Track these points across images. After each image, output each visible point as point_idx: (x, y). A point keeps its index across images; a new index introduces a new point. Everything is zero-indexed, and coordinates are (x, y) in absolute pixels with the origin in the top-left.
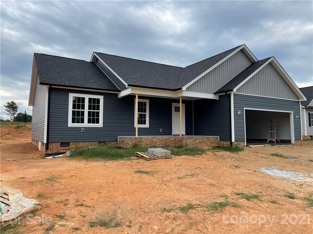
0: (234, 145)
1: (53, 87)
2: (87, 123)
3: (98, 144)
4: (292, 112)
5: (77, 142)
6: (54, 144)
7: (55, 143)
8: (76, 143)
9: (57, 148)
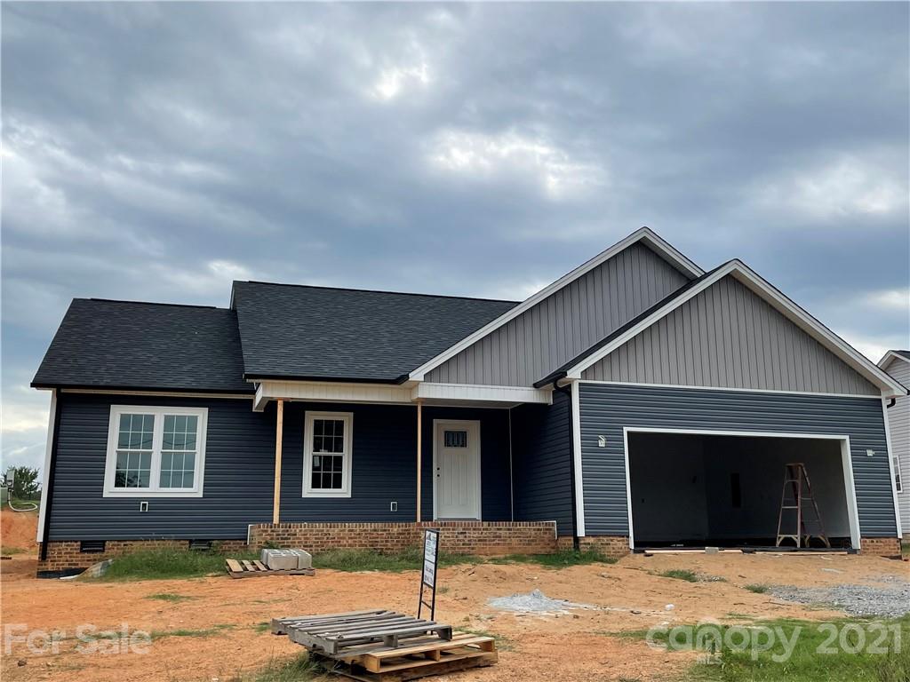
0: (584, 549)
1: (63, 391)
2: (158, 485)
3: (188, 546)
4: (847, 437)
5: (125, 541)
6: (64, 544)
7: (66, 542)
8: (122, 544)
9: (70, 557)
